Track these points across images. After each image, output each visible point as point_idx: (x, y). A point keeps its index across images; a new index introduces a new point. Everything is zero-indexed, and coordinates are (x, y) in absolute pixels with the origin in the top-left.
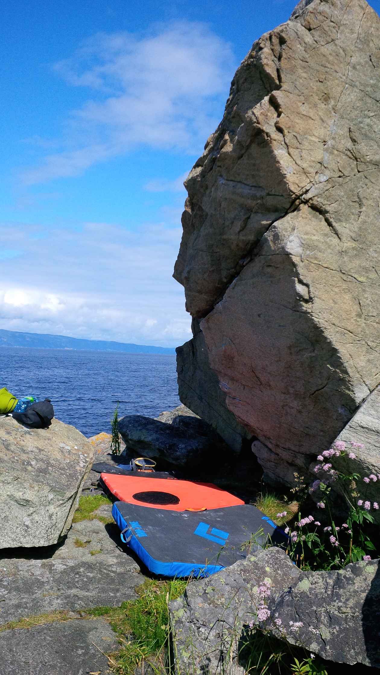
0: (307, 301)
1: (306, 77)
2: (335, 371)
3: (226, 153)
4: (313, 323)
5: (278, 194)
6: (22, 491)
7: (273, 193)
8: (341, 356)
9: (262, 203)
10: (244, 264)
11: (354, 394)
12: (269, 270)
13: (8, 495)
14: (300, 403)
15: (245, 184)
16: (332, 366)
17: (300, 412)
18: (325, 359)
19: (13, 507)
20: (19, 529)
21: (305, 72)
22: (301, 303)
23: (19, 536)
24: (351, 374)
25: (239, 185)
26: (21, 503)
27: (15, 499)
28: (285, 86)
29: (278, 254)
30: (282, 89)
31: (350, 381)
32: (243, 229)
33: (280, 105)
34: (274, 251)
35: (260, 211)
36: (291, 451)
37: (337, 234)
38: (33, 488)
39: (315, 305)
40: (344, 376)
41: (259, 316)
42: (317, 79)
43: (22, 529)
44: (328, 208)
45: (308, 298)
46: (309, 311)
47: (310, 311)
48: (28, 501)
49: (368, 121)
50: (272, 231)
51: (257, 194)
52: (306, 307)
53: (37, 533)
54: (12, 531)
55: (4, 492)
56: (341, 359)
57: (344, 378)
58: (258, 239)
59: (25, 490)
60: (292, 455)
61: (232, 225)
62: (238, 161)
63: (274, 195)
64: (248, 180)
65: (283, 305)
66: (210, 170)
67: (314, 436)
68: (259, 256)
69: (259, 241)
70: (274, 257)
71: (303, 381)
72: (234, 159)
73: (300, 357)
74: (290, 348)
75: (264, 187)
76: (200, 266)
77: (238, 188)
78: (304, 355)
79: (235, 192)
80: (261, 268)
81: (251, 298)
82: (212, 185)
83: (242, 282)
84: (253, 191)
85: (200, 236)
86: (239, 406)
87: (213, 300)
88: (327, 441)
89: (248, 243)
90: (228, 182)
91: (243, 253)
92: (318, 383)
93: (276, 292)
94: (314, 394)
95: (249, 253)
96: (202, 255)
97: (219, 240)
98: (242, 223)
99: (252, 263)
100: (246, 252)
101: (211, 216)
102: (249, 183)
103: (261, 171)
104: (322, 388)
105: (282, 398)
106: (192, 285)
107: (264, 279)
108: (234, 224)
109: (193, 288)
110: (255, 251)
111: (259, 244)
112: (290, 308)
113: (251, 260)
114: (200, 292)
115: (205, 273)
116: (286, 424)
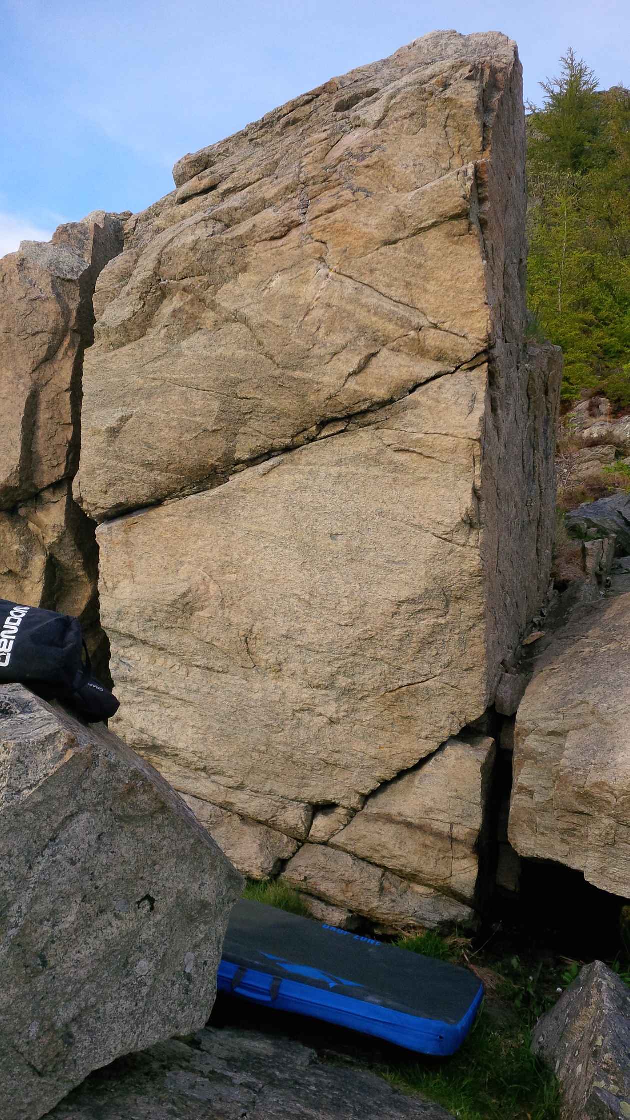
0: (473, 528)
1: (503, 160)
4: (476, 566)
5: (456, 331)
7: (446, 326)
9: (417, 337)
10: (318, 437)
12: (401, 458)
13: (178, 892)
14: (346, 706)
15: (381, 294)
17: (333, 722)
20: (177, 986)
21: (504, 153)
23: (176, 1006)
25: (368, 291)
27: (185, 903)
29: (447, 435)
32: (362, 369)
33: (487, 186)
35: (406, 350)
36: (276, 799)
39: (484, 537)
41: (333, 536)
43: (181, 988)
44: (501, 383)
45: (477, 523)
46: (475, 544)
47: (476, 546)
50: (435, 392)
51: (412, 319)
54: (165, 996)
55: (175, 883)
58: (392, 398)
60: (277, 804)
61: (335, 358)
62: (382, 246)
63: (447, 331)
64: (394, 288)
65: (415, 526)
66: (266, 240)
67: (346, 768)
68: (378, 429)
69: (391, 401)
70: (430, 438)
71: (386, 667)
72: (371, 240)
73: (412, 622)
74: (400, 604)
75: (427, 312)
76: (172, 416)
77: (368, 297)
78: (424, 620)
79: (359, 300)
80: (374, 452)
81: (322, 501)
82: (281, 269)
83: (300, 467)
84: (402, 311)
85: (180, 355)
86: (151, 709)
87: (176, 489)
88: (374, 778)
89: (365, 400)
90: (341, 277)
91: (334, 415)
92: (421, 672)
93: (404, 500)
94: (397, 692)
95: (349, 418)
96: (183, 394)
97: (272, 377)
98: (363, 361)
99: (344, 437)
100: (345, 413)
101: (263, 327)
102: (393, 294)
103: (431, 282)
104: (423, 682)
105: (304, 696)
106: (128, 449)
107: (375, 471)
108: (342, 358)
109: (130, 453)
110: (371, 417)
111: (390, 407)
112: (433, 534)
113: (342, 432)
114: (150, 466)
115: (188, 431)
116: (286, 744)
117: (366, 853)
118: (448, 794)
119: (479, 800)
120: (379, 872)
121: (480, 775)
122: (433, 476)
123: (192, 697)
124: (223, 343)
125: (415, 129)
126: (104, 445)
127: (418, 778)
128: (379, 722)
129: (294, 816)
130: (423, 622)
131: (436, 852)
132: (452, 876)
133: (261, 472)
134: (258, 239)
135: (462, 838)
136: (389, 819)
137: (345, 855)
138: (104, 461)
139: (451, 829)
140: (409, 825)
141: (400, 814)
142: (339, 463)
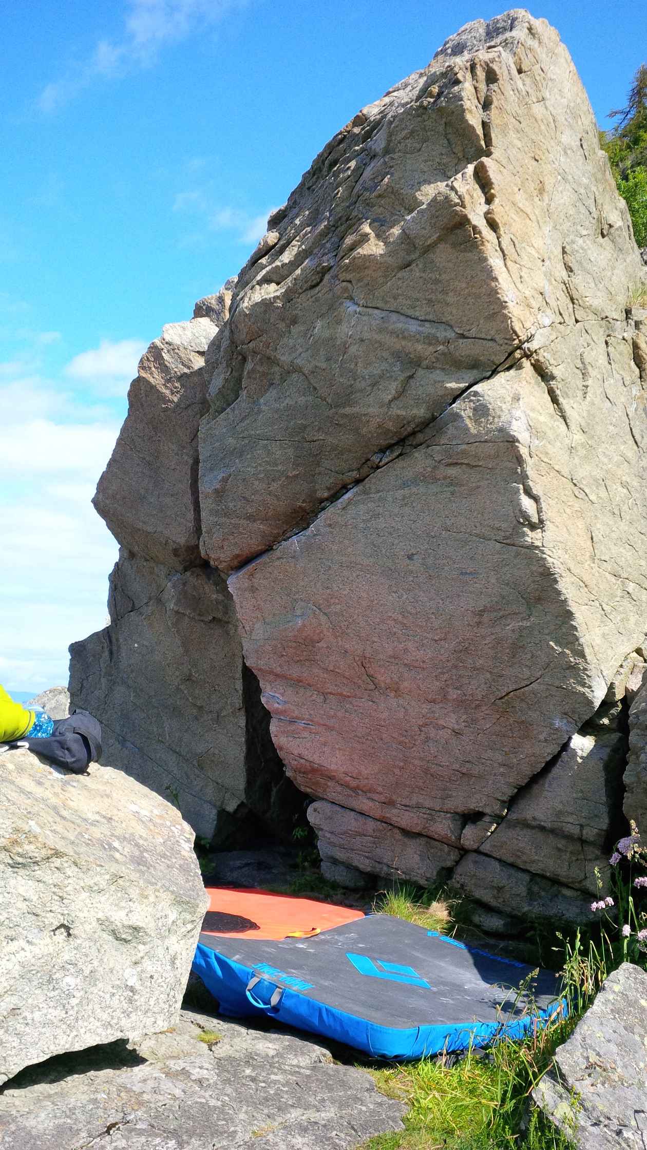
0: (533, 527)
1: (519, 146)
2: (563, 652)
3: (369, 258)
4: (544, 565)
5: (483, 336)
6: (124, 908)
7: (473, 333)
8: (577, 626)
9: (446, 351)
10: (380, 464)
11: (592, 691)
12: (452, 472)
13: (98, 920)
14: (464, 717)
15: (407, 316)
16: (558, 643)
17: (457, 733)
18: (546, 631)
19: (106, 947)
20: (117, 997)
21: (519, 139)
22: (525, 529)
23: (118, 1013)
24: (588, 658)
25: (394, 317)
26: (123, 936)
27: (111, 928)
28: (497, 152)
29: (486, 441)
30: (493, 156)
31: (585, 669)
32: (400, 394)
33: (492, 184)
34: (479, 434)
35: (438, 365)
36: (424, 811)
37: (564, 418)
38: (146, 897)
39: (547, 534)
40: (578, 661)
41: (410, 557)
42: (533, 155)
43: (122, 998)
44: (556, 372)
45: (537, 521)
46: (538, 543)
47: (540, 545)
48: (136, 929)
49: (580, 241)
50: (471, 401)
51: (438, 335)
52: (533, 537)
53: (152, 1002)
54: (103, 1005)
55: (92, 913)
56: (577, 631)
57: (577, 664)
58: (433, 415)
59: (131, 903)
60: (425, 816)
61: (375, 388)
62: (398, 272)
63: (474, 338)
64: (417, 308)
65: (477, 535)
66: (306, 290)
67: (480, 777)
68: (428, 446)
69: (434, 419)
70: (472, 448)
71: (488, 675)
72: (388, 268)
73: (497, 629)
74: (481, 613)
75: (452, 323)
76: (259, 468)
77: (394, 323)
78: (508, 625)
79: (387, 328)
80: (429, 469)
81: (394, 524)
82: (320, 315)
83: (371, 496)
84: (428, 329)
85: (260, 412)
86: (303, 736)
87: (278, 534)
88: (508, 784)
89: (409, 423)
90: (368, 310)
91: (387, 442)
92: (521, 676)
93: (463, 511)
94: (506, 698)
95: (402, 442)
96: (265, 446)
97: (328, 417)
98: (400, 386)
99: (404, 460)
100: (395, 439)
101: (313, 372)
102: (417, 314)
103: (450, 294)
104: (527, 686)
105: (424, 711)
106: (231, 505)
107: (434, 488)
108: (380, 387)
109: (234, 509)
110: (420, 437)
111: (434, 423)
112: (496, 540)
113: (400, 455)
114: (251, 518)
115: (273, 481)
116: (421, 759)
117: (511, 860)
118: (574, 795)
119: (604, 799)
120: (527, 877)
121: (603, 774)
122: (484, 483)
123: (331, 723)
124: (288, 394)
125: (418, 146)
126: (213, 505)
127: (547, 781)
128: (497, 728)
129: (443, 827)
130: (508, 628)
131: (568, 855)
132: (586, 878)
133: (340, 506)
134: (300, 291)
135: (592, 839)
136: (525, 824)
137: (493, 862)
138: (216, 520)
139: (581, 830)
140: (542, 829)
141: (534, 819)
142: (404, 485)
